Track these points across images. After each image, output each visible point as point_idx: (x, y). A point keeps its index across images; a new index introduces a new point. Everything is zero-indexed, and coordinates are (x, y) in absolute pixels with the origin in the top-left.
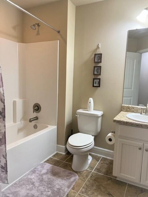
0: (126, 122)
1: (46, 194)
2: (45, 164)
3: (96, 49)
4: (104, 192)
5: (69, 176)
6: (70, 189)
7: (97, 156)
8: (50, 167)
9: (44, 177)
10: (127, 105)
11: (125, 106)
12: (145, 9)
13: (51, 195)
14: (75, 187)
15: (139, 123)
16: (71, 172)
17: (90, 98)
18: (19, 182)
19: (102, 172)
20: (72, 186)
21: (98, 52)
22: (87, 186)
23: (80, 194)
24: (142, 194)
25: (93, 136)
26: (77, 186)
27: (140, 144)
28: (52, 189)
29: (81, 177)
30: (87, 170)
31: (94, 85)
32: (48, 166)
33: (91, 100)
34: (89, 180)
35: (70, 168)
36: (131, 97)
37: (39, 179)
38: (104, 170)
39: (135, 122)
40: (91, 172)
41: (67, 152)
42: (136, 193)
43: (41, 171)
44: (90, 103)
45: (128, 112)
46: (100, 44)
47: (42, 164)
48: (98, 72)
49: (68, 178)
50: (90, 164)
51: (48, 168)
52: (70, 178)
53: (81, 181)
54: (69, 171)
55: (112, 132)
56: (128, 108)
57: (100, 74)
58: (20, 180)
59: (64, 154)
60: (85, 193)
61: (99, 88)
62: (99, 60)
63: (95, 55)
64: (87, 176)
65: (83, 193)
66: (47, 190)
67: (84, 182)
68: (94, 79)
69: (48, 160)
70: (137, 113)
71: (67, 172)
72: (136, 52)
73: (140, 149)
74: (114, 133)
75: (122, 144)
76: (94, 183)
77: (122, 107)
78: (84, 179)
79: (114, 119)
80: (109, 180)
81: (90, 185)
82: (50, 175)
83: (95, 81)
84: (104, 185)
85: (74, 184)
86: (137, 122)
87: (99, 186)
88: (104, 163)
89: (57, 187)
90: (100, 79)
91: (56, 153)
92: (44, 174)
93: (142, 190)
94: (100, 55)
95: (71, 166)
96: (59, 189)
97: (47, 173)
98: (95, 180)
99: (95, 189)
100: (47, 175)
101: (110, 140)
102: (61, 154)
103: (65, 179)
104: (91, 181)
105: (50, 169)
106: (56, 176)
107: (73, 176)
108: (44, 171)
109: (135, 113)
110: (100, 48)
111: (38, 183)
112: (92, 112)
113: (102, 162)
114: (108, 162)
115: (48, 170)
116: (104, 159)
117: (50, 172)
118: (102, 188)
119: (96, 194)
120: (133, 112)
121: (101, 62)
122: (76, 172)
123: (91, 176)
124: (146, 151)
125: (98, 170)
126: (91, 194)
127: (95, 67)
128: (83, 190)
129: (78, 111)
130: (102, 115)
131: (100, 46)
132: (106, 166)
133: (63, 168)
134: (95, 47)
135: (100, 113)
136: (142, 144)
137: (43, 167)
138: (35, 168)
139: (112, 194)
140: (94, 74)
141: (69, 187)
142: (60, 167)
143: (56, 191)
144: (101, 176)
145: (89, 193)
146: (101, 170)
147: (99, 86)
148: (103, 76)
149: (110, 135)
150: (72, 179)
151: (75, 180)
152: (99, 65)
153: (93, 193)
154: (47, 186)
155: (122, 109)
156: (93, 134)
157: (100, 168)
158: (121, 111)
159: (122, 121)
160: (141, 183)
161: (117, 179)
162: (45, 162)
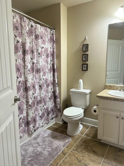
0: (106, 97)
1: (47, 150)
2: (47, 131)
3: (84, 41)
4: (90, 150)
5: (64, 139)
6: (64, 148)
7: (87, 125)
8: (51, 133)
9: (46, 139)
10: (110, 84)
11: (108, 85)
12: (121, 7)
13: (51, 151)
14: (69, 147)
15: (116, 97)
16: (66, 136)
17: (80, 80)
18: (28, 142)
19: (90, 136)
20: (66, 146)
21: (85, 43)
22: (77, 146)
23: (72, 151)
24: (120, 152)
25: (83, 109)
26: (70, 146)
27: (118, 114)
28: (51, 147)
29: (74, 140)
30: (78, 135)
31: (83, 69)
32: (49, 132)
33: (81, 81)
34: (80, 141)
35: (65, 133)
36: (118, 78)
37: (42, 140)
38: (92, 135)
39: (113, 97)
40: (81, 136)
41: (63, 122)
42: (115, 152)
43: (43, 135)
44: (80, 83)
45: (110, 89)
46: (87, 37)
47: (44, 130)
48: (86, 59)
49: (64, 140)
50: (81, 131)
51: (49, 133)
52: (65, 140)
53: (73, 142)
54: (65, 136)
55: (96, 105)
56: (111, 86)
57: (87, 61)
58: (28, 141)
59: (61, 123)
60: (75, 150)
61: (87, 71)
62: (86, 49)
63: (83, 45)
64: (78, 139)
65: (74, 150)
66: (48, 148)
67: (76, 143)
68: (83, 64)
69: (49, 128)
70: (117, 90)
71: (63, 136)
72: (121, 40)
73: (117, 117)
74: (98, 106)
75: (104, 114)
76: (83, 144)
77: (105, 86)
78: (76, 141)
79: (97, 95)
80: (95, 142)
81: (80, 145)
82: (50, 138)
83: (84, 66)
84: (90, 146)
85: (68, 144)
86: (114, 97)
87: (86, 146)
88: (92, 130)
89: (56, 146)
90: (87, 64)
91: (55, 122)
92: (46, 137)
93: (120, 150)
94: (87, 46)
95: (66, 132)
96: (57, 147)
97: (48, 137)
98: (84, 142)
99: (84, 148)
100: (48, 138)
101: (95, 111)
102: (59, 123)
103: (61, 141)
104: (81, 142)
105: (50, 134)
106: (55, 138)
107: (67, 138)
108: (46, 135)
109: (116, 90)
110: (87, 40)
111: (42, 143)
112: (82, 90)
113: (90, 129)
114: (95, 130)
115: (49, 134)
116: (92, 127)
117: (50, 136)
118: (89, 147)
119: (84, 151)
120: (114, 89)
121: (88, 51)
122: (70, 136)
123: (81, 139)
124: (122, 119)
125: (87, 135)
126: (80, 151)
127: (83, 55)
128: (75, 148)
129: (71, 90)
130: (90, 93)
131: (87, 38)
132: (94, 132)
133: (60, 133)
134: (83, 39)
135: (88, 91)
136: (119, 114)
137: (45, 132)
138: (40, 133)
139: (96, 152)
140: (83, 61)
141: (64, 146)
142: (58, 132)
143: (54, 149)
144: (89, 139)
145: (78, 151)
146: (89, 135)
147: (87, 70)
148: (90, 62)
149: (95, 107)
150: (67, 141)
151: (69, 141)
152: (87, 53)
153: (82, 151)
154: (48, 145)
155: (106, 87)
156: (83, 108)
157: (89, 134)
158: (105, 89)
159: (103, 96)
160: (119, 144)
161: (101, 141)
162: (47, 129)
